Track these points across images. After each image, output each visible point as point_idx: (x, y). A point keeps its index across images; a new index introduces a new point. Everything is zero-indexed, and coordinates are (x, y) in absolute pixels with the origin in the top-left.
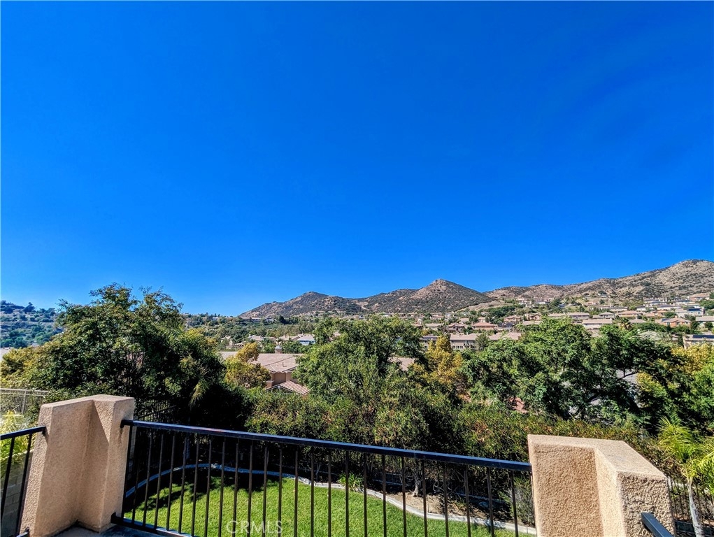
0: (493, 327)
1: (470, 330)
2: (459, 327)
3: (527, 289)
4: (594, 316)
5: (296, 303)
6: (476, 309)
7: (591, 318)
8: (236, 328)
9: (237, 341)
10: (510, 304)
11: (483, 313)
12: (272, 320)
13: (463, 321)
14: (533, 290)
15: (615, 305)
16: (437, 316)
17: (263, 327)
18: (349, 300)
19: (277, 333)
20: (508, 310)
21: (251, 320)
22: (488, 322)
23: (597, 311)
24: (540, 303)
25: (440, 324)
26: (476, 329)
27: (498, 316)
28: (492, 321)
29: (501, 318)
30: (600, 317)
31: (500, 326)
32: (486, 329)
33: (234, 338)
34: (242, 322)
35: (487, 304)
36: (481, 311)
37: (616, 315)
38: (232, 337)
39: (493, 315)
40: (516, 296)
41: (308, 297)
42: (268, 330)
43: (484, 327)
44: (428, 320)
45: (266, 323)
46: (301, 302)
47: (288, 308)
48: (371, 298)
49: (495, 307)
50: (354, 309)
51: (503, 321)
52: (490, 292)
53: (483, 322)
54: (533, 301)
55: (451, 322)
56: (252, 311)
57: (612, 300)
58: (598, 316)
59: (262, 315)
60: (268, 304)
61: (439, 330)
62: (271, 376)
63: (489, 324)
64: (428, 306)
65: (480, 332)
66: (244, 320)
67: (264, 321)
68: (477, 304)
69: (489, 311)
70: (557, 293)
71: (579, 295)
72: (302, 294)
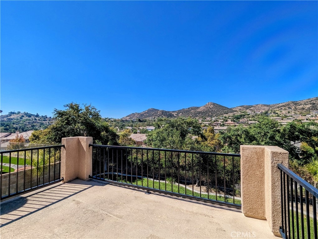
0: (234, 123)
1: (223, 125)
2: (219, 124)
3: (252, 106)
4: (284, 119)
5: (145, 113)
6: (227, 116)
7: (282, 119)
8: (120, 124)
9: (121, 129)
10: (243, 114)
11: (230, 118)
12: (135, 120)
13: (220, 121)
14: (255, 107)
15: (295, 114)
16: (208, 119)
17: (132, 123)
18: (168, 112)
19: (138, 126)
20: (242, 116)
21: (126, 120)
22: (232, 121)
23: (286, 116)
24: (258, 113)
25: (210, 122)
26: (226, 124)
27: (237, 119)
28: (234, 121)
29: (238, 120)
30: (287, 119)
31: (238, 123)
32: (231, 124)
33: (120, 128)
34: (122, 121)
35: (232, 113)
36: (229, 117)
37: (295, 118)
38: (119, 127)
39: (235, 118)
40: (246, 110)
41: (151, 110)
42: (133, 125)
43: (230, 123)
44: (204, 121)
45: (133, 122)
46: (147, 113)
47: (142, 115)
48: (178, 111)
49: (236, 115)
50: (171, 115)
51: (239, 121)
52: (234, 108)
53: (229, 121)
54: (254, 112)
55: (215, 121)
56: (127, 117)
57: (294, 111)
58: (286, 119)
59: (131, 118)
60: (133, 114)
61: (209, 125)
62: (136, 143)
63: (233, 122)
64: (205, 114)
65: (228, 126)
66: (123, 120)
67: (132, 121)
68: (227, 113)
69: (233, 116)
70: (267, 108)
71: (278, 109)
72: (148, 109)
